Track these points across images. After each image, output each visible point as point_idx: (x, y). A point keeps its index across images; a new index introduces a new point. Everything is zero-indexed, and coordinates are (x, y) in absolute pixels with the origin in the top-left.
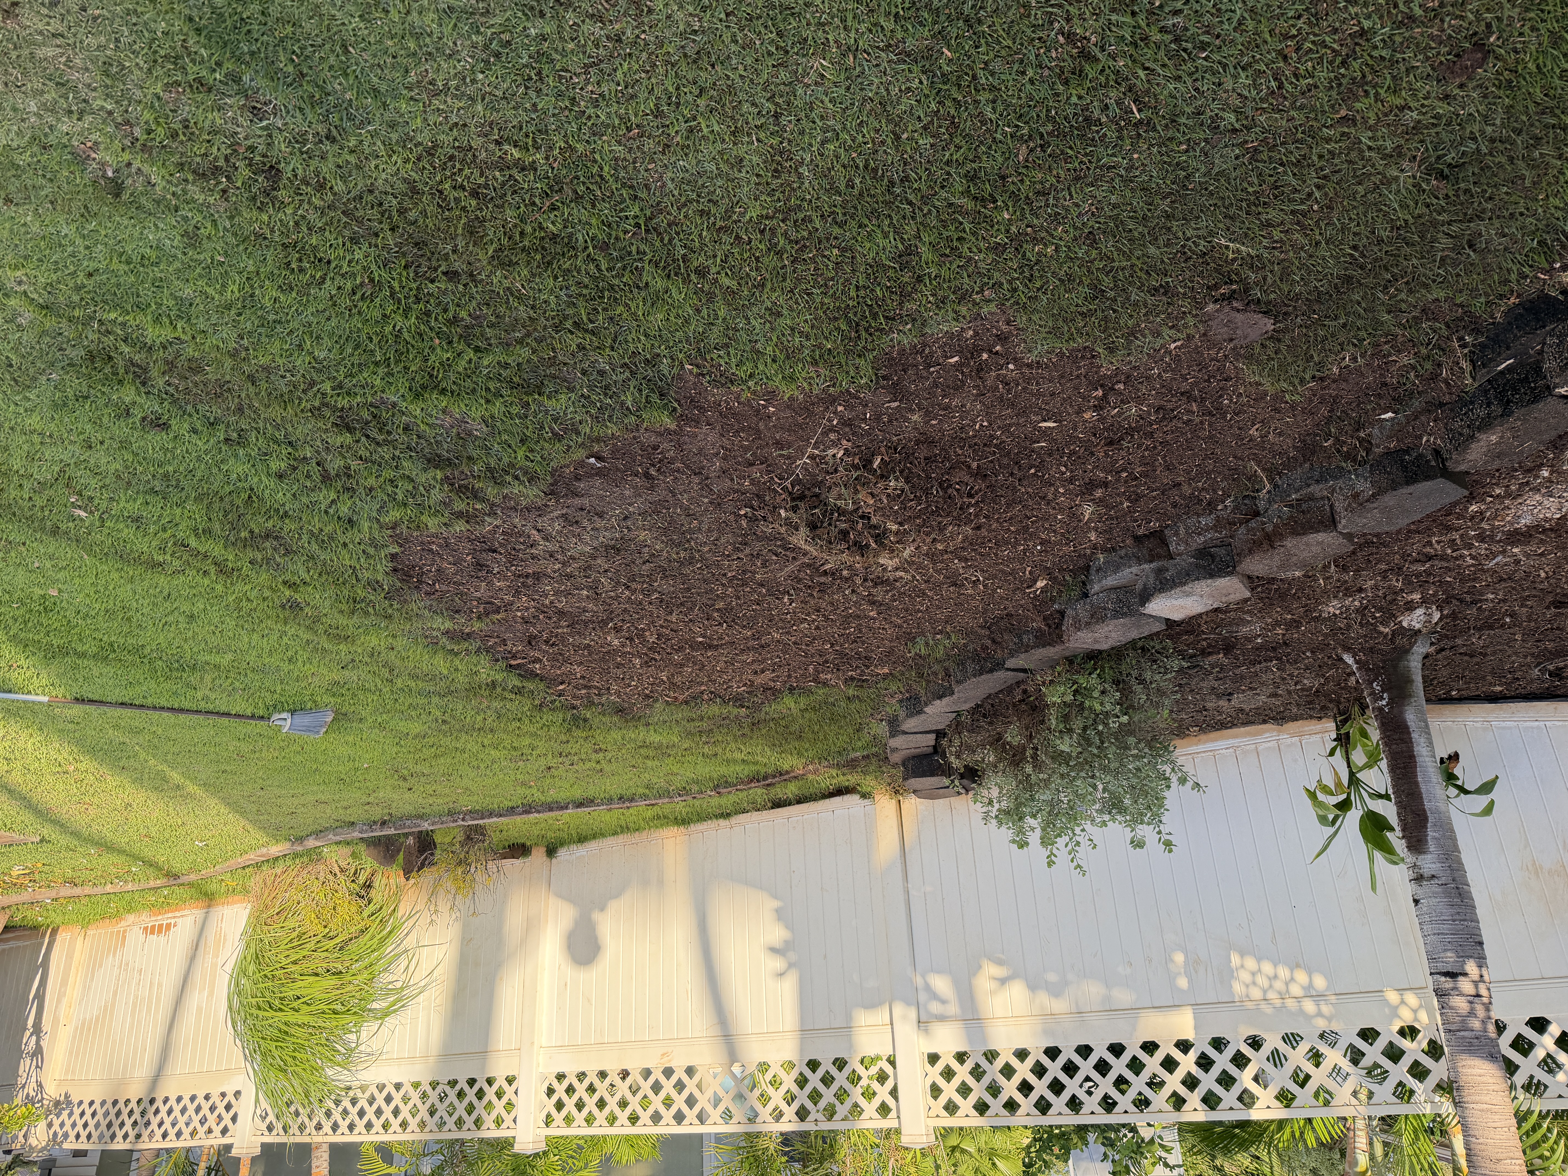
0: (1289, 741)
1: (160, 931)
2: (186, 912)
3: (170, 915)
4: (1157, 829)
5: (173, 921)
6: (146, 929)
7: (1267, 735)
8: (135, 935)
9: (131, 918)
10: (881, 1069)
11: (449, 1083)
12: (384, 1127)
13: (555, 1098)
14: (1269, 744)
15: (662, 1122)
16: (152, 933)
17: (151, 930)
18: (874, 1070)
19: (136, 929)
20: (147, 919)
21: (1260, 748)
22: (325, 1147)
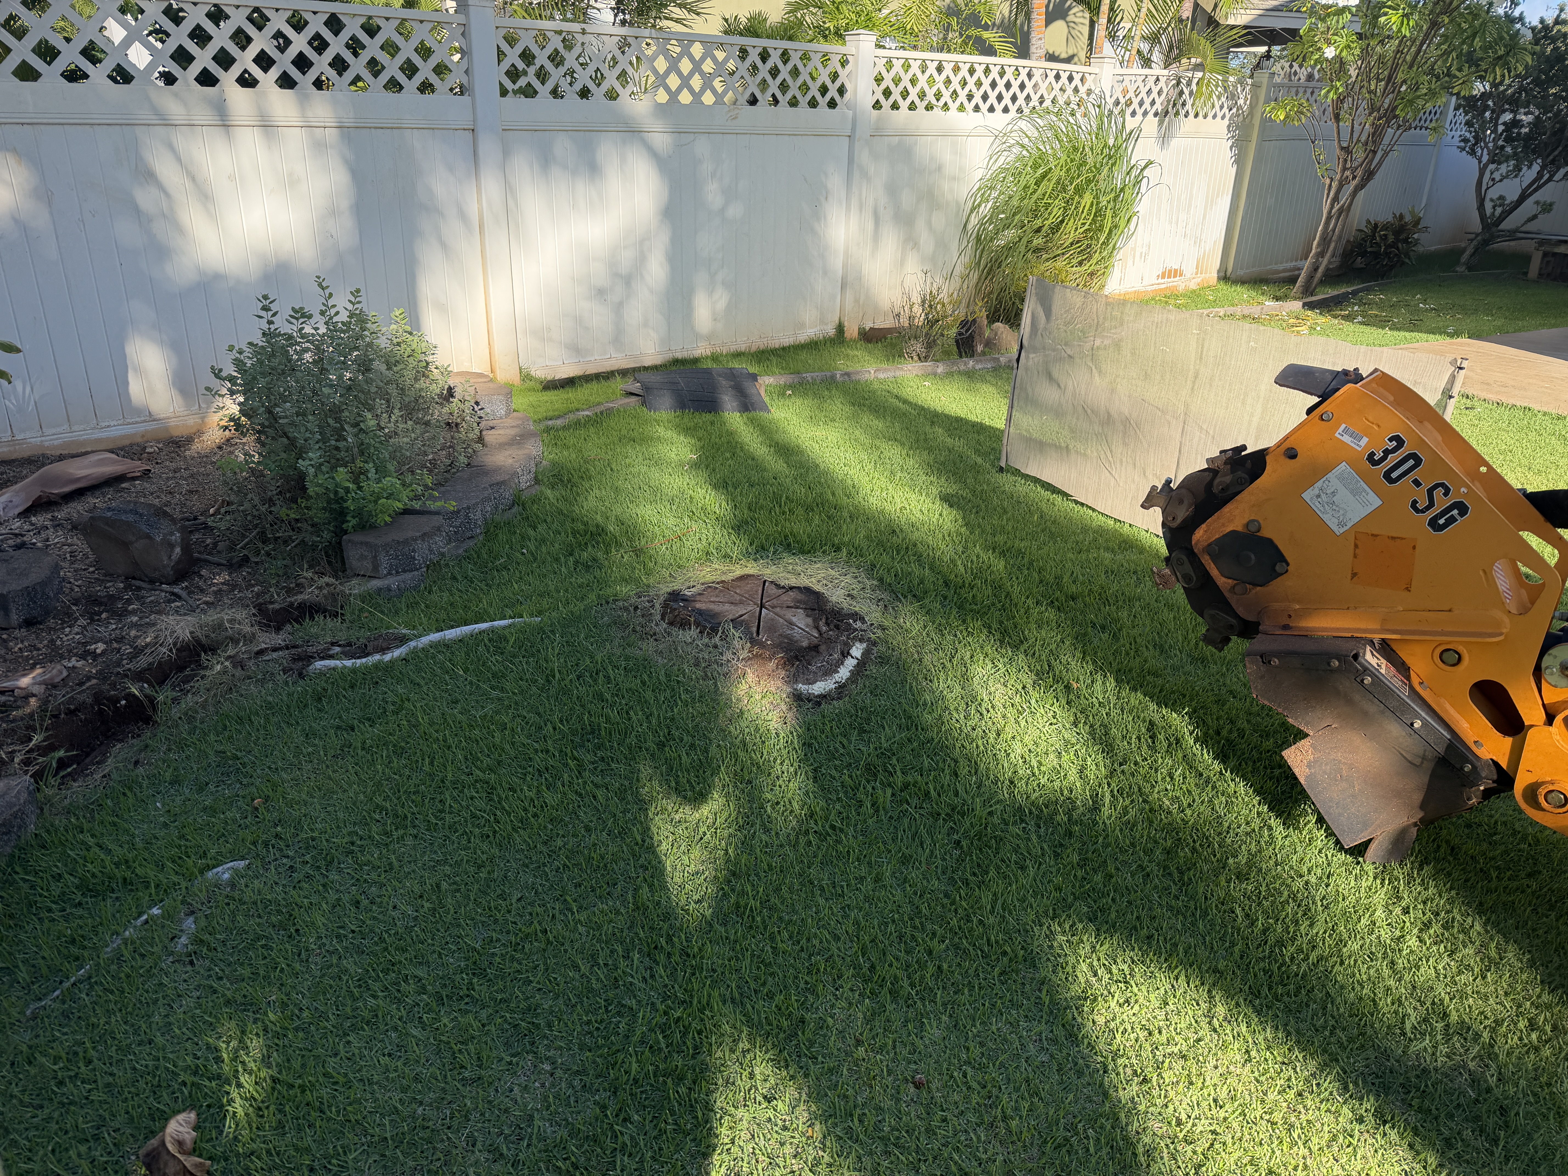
0: (28, 435)
1: (1170, 271)
2: (1149, 288)
3: (1163, 286)
4: (273, 327)
5: (1160, 281)
6: (1181, 275)
7: (56, 443)
8: (1189, 270)
9: (1193, 285)
10: (514, 83)
11: (932, 108)
12: (959, 69)
13: (838, 84)
14: (54, 431)
15: (760, 50)
16: (1176, 271)
17: (1176, 273)
18: (522, 82)
19: (1188, 276)
20: (1180, 284)
21: (66, 427)
22: (1034, 56)
